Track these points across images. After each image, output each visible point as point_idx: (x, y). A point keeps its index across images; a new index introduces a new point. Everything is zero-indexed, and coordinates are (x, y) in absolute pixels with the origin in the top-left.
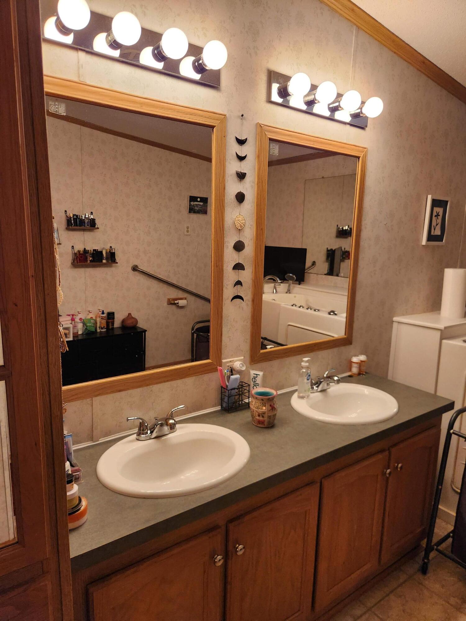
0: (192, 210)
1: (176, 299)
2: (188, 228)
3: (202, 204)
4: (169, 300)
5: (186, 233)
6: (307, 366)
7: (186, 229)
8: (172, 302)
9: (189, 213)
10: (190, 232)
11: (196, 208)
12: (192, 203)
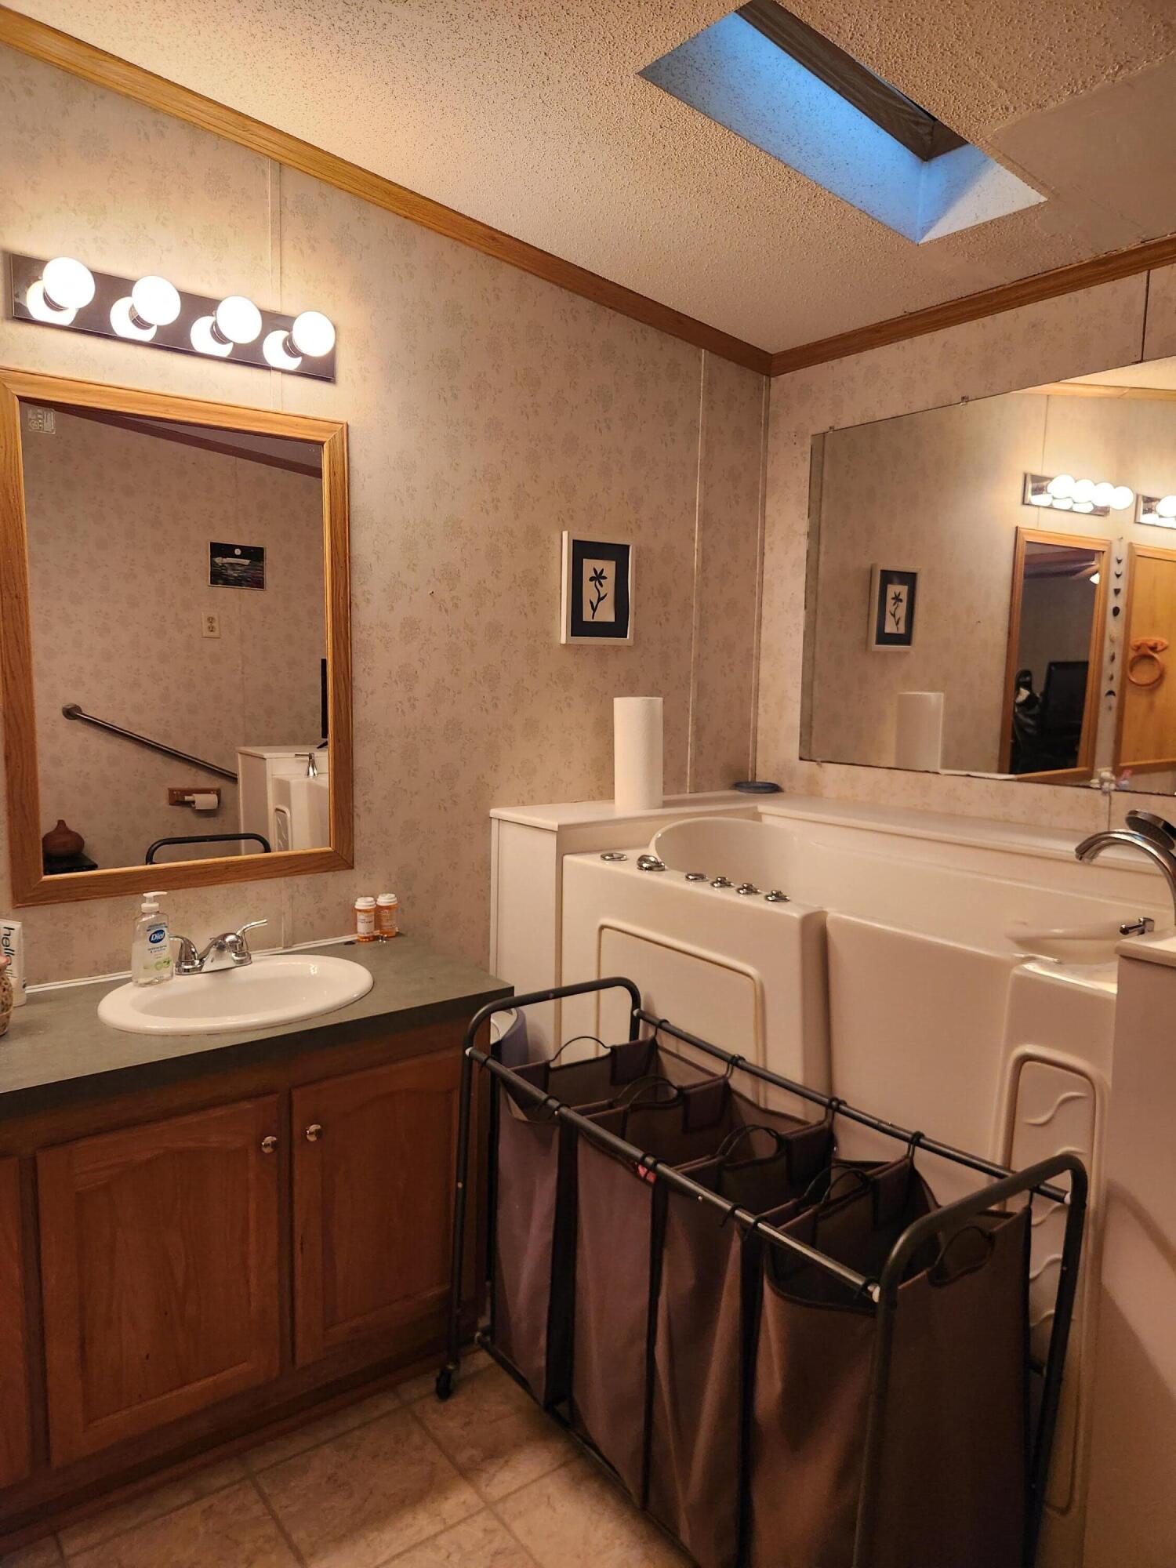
0: (218, 577)
1: (190, 792)
2: (211, 620)
3: (247, 562)
4: (171, 791)
5: (206, 633)
6: (155, 908)
7: (206, 625)
8: (179, 799)
9: (211, 583)
10: (217, 629)
11: (230, 572)
12: (218, 560)
